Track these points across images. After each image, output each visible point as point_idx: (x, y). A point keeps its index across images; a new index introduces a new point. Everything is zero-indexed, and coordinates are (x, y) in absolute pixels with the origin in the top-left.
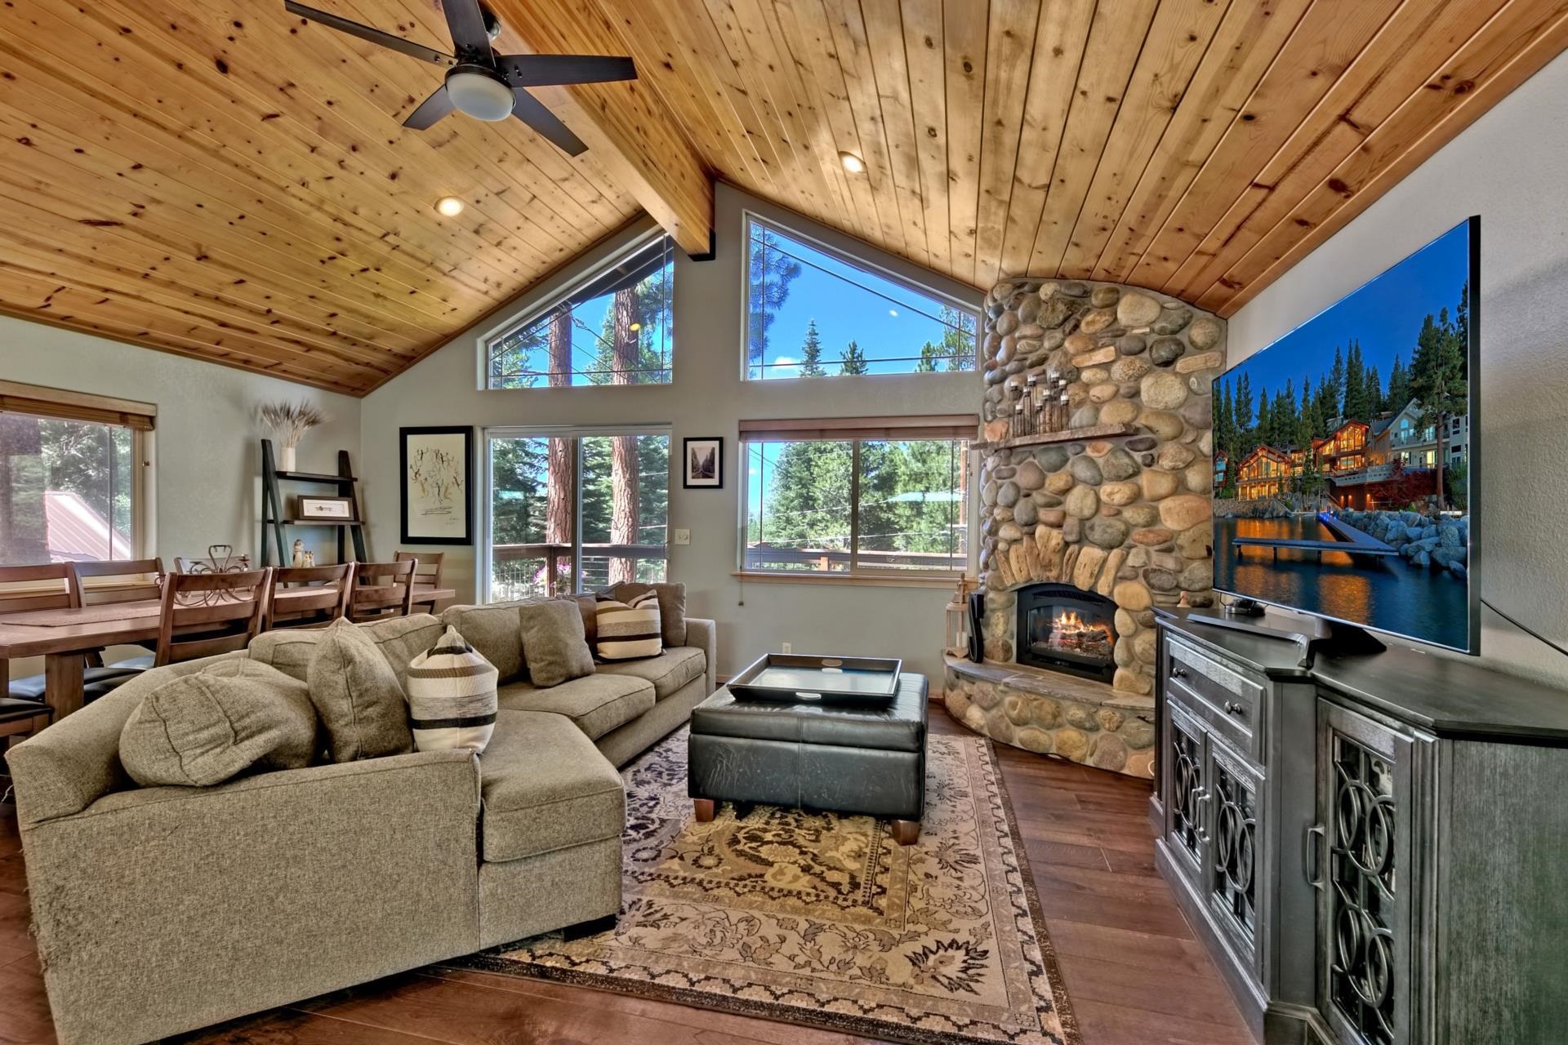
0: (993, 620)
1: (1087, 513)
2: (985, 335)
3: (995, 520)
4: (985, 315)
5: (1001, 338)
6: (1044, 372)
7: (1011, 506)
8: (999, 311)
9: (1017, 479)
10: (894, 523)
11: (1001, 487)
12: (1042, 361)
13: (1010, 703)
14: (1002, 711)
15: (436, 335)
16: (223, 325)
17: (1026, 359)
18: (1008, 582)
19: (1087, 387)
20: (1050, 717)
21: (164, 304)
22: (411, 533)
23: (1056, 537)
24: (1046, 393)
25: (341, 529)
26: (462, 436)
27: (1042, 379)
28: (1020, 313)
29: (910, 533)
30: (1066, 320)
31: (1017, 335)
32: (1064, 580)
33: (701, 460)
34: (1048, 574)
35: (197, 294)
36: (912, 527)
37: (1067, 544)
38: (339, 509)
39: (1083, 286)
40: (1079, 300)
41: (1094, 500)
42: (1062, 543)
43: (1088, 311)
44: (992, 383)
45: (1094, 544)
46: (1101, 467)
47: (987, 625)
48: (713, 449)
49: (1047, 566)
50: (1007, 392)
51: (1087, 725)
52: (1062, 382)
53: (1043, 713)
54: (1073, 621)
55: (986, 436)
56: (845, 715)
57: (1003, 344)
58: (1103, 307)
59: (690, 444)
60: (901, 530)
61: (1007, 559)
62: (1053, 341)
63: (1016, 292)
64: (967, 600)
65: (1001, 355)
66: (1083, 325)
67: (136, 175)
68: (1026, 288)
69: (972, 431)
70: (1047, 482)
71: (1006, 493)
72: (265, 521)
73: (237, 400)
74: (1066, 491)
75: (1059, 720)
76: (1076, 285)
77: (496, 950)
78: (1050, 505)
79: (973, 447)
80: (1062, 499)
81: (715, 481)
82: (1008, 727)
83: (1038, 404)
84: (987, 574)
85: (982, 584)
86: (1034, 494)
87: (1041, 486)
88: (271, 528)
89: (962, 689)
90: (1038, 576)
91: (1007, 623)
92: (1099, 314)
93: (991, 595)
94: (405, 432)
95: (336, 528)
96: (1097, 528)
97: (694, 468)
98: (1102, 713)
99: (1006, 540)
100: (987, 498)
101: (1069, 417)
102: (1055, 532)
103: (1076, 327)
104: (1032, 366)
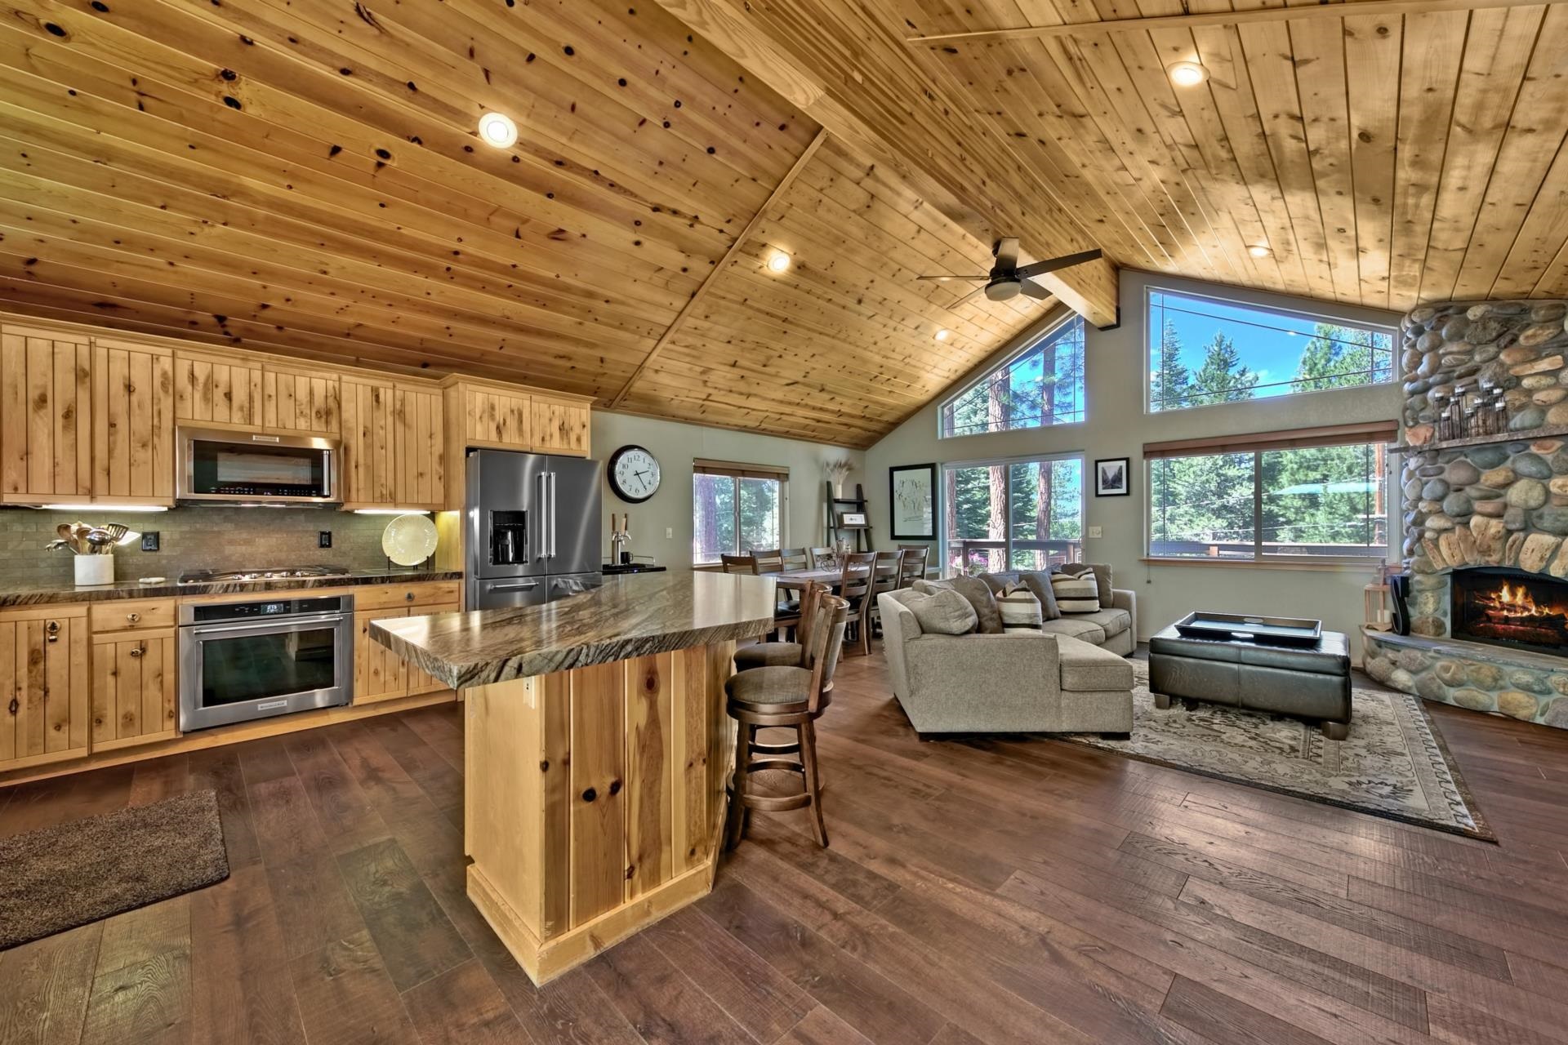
0: (1421, 599)
1: (1533, 503)
2: (1402, 352)
3: (1420, 512)
4: (1402, 334)
5: (1422, 354)
6: (1476, 382)
7: (1440, 499)
8: (1419, 331)
9: (1445, 476)
10: (1278, 516)
11: (1426, 483)
12: (1474, 371)
13: (1442, 667)
14: (1433, 674)
15: (913, 407)
16: (818, 421)
17: (1454, 371)
18: (1438, 566)
19: (1530, 392)
20: (1490, 680)
21: (801, 416)
22: (896, 534)
23: (1495, 526)
24: (1478, 401)
25: (858, 531)
26: (929, 470)
27: (1474, 388)
28: (1444, 332)
29: (1301, 525)
30: (1499, 336)
31: (1441, 351)
32: (1507, 564)
33: (1110, 475)
34: (1487, 558)
35: (814, 408)
36: (1303, 519)
37: (1510, 532)
38: (859, 519)
39: (1520, 305)
40: (1516, 318)
41: (1542, 492)
42: (1503, 531)
43: (1528, 326)
44: (1413, 393)
45: (1543, 531)
46: (1550, 462)
47: (1414, 604)
48: (1121, 468)
49: (1487, 551)
50: (1430, 401)
51: (1536, 688)
52: (1497, 391)
53: (1481, 677)
54: (1519, 599)
55: (1407, 439)
56: (1275, 648)
57: (1425, 359)
58: (1545, 322)
59: (1101, 465)
60: (1289, 522)
61: (1437, 546)
62: (1484, 355)
63: (1439, 315)
64: (1389, 582)
65: (1423, 368)
66: (1521, 339)
67: (813, 359)
68: (1451, 311)
69: (1390, 434)
70: (1483, 478)
71: (1432, 488)
72: (829, 528)
73: (816, 460)
74: (1507, 485)
75: (1501, 683)
76: (1511, 305)
77: (1070, 734)
78: (1486, 498)
79: (1391, 451)
80: (1502, 492)
81: (1123, 490)
82: (1440, 687)
83: (1468, 411)
84: (1412, 560)
85: (1406, 568)
86: (1467, 489)
87: (1475, 481)
88: (832, 531)
89: (1385, 656)
90: (1473, 560)
91: (1438, 602)
92: (1541, 328)
93: (1418, 577)
94: (892, 470)
95: (856, 531)
96: (1546, 517)
97: (1105, 481)
98: (1554, 678)
99: (1434, 530)
100: (1410, 492)
101: (1507, 419)
102: (1494, 522)
103: (1514, 340)
104: (1460, 377)
